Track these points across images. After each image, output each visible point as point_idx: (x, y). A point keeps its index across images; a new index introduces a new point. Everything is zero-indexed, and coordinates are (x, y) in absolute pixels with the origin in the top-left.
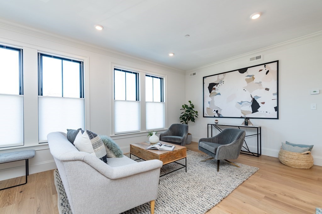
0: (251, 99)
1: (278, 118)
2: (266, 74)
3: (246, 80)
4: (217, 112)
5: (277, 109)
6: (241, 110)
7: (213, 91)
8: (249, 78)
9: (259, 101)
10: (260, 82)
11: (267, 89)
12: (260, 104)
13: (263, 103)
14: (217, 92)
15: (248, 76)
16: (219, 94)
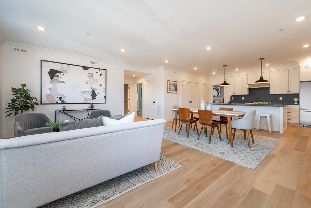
0: (91, 90)
1: (106, 103)
2: (100, 75)
3: (88, 76)
4: (60, 98)
5: (105, 97)
6: (84, 98)
7: (55, 78)
8: (90, 75)
9: (96, 92)
10: (97, 80)
11: (101, 85)
12: (97, 94)
13: (99, 93)
14: (61, 80)
15: (89, 73)
16: (63, 82)
